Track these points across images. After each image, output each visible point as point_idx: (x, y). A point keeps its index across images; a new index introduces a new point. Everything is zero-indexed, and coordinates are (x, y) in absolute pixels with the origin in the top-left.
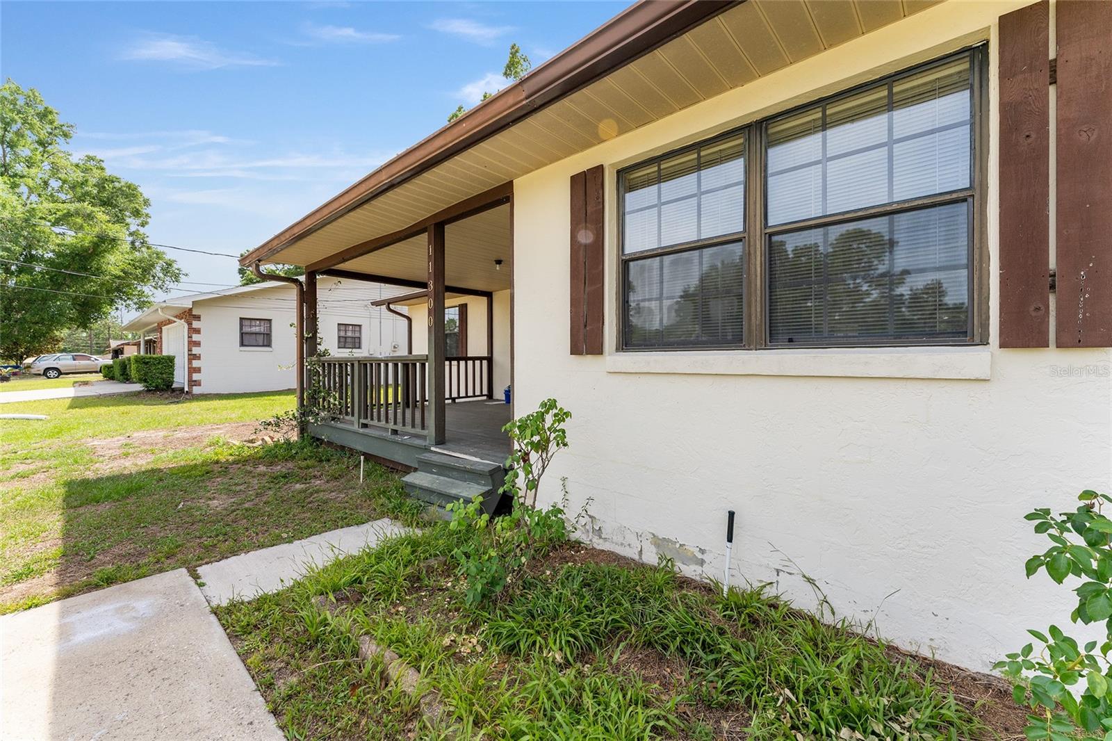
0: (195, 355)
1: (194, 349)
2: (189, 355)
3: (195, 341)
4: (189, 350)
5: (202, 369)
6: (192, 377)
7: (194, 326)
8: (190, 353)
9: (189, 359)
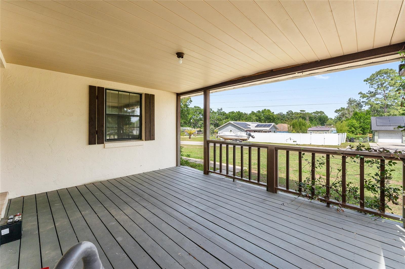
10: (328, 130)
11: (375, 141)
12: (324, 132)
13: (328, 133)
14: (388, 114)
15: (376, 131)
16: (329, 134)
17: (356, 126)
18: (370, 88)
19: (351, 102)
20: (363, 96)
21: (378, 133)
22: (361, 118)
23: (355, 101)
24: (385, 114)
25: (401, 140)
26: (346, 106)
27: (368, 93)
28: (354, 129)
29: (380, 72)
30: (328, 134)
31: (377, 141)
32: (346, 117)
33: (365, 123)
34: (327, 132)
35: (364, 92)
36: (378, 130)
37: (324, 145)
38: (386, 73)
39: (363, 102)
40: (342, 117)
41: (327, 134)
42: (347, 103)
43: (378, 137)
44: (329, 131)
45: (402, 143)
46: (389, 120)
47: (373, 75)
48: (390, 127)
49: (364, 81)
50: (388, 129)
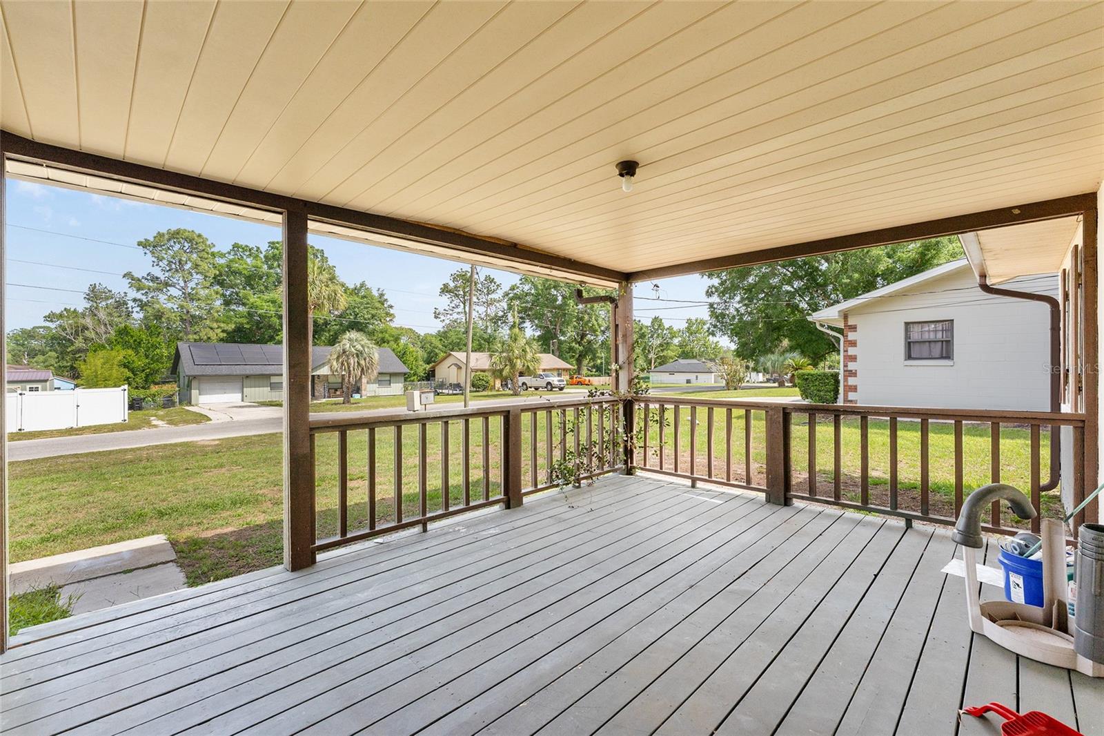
0: (851, 371)
1: (849, 364)
2: (845, 371)
3: (851, 356)
4: (844, 366)
5: (858, 388)
6: (847, 396)
7: (849, 339)
8: (845, 369)
9: (844, 376)
10: (42, 378)
11: (193, 403)
12: (28, 386)
13: (44, 389)
14: (196, 337)
15: (195, 377)
16: (48, 393)
17: (136, 365)
18: (153, 266)
19: (95, 294)
20: (136, 283)
21: (199, 383)
22: (139, 343)
23: (108, 294)
24: (190, 336)
25: (240, 395)
26: (81, 305)
27: (146, 279)
28: (131, 375)
29: (178, 233)
30: (45, 393)
31: (197, 400)
32: (86, 339)
33: (151, 356)
34: (39, 386)
35: (138, 274)
36: (198, 376)
37: (75, 426)
38: (191, 241)
39: (135, 300)
40: (72, 338)
41: (40, 392)
42: (85, 298)
43: (198, 391)
44: (46, 381)
45: (243, 401)
46: (217, 352)
47: (160, 235)
48: (220, 366)
49: (140, 244)
50: (218, 373)
